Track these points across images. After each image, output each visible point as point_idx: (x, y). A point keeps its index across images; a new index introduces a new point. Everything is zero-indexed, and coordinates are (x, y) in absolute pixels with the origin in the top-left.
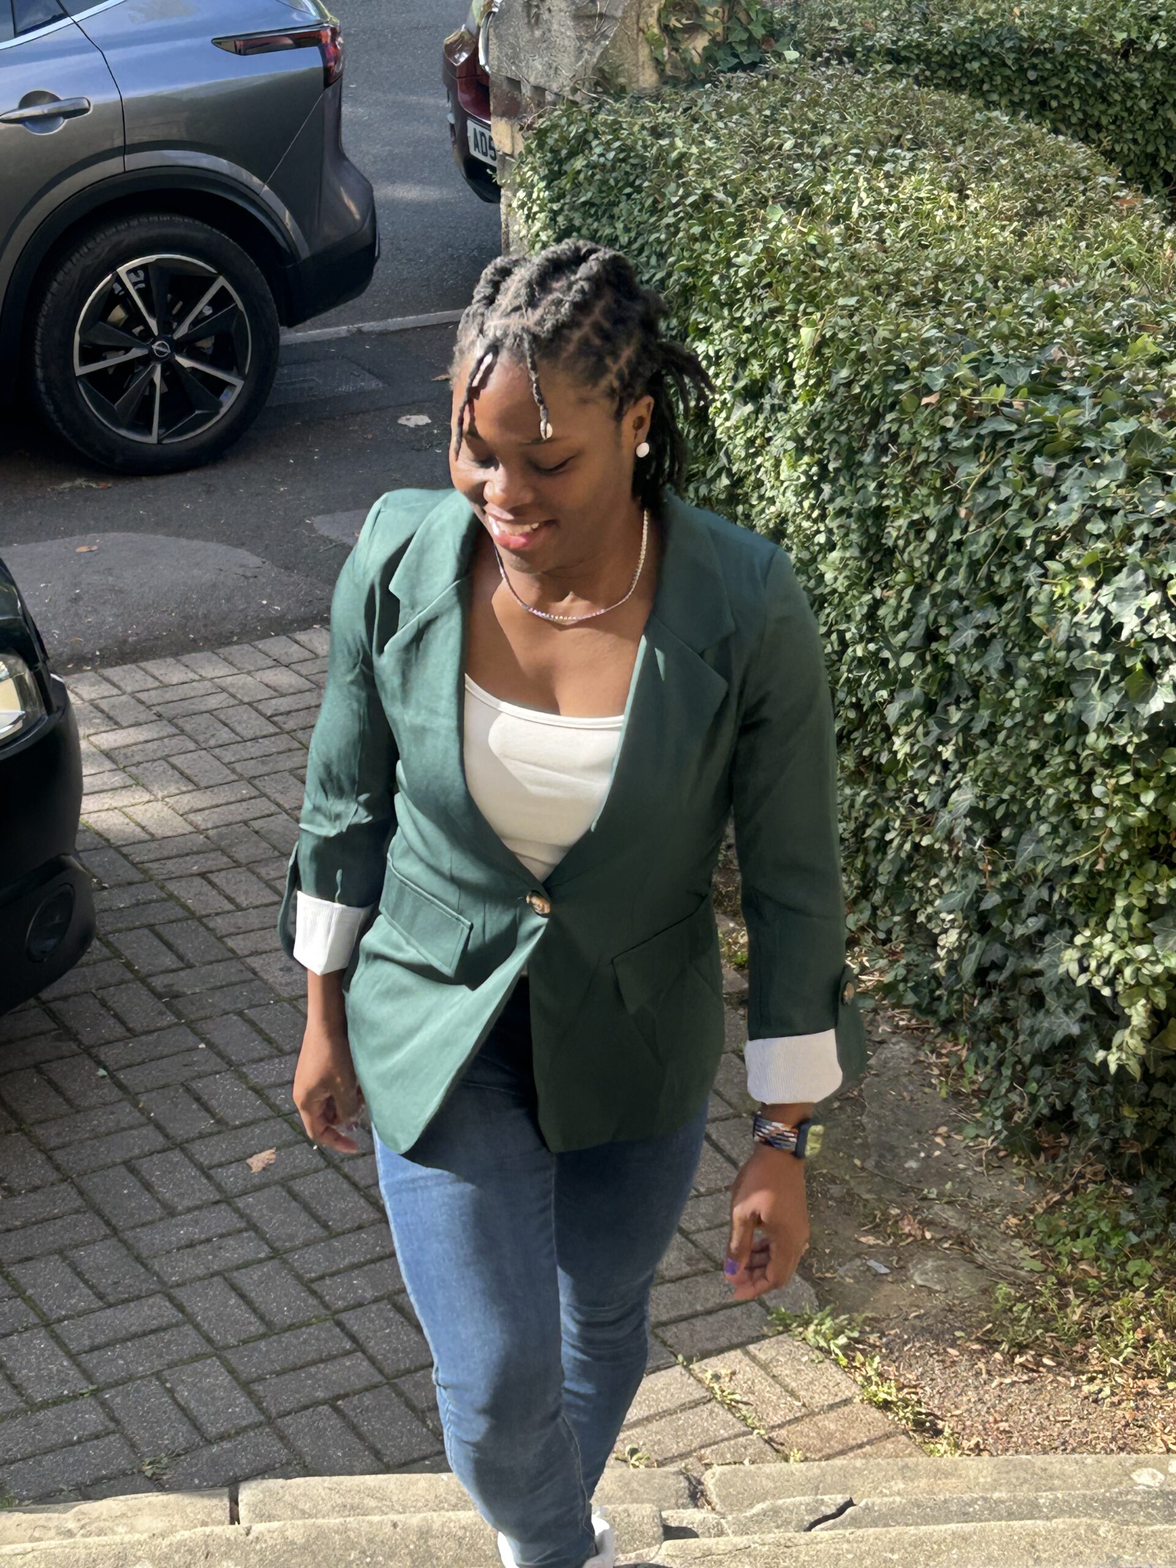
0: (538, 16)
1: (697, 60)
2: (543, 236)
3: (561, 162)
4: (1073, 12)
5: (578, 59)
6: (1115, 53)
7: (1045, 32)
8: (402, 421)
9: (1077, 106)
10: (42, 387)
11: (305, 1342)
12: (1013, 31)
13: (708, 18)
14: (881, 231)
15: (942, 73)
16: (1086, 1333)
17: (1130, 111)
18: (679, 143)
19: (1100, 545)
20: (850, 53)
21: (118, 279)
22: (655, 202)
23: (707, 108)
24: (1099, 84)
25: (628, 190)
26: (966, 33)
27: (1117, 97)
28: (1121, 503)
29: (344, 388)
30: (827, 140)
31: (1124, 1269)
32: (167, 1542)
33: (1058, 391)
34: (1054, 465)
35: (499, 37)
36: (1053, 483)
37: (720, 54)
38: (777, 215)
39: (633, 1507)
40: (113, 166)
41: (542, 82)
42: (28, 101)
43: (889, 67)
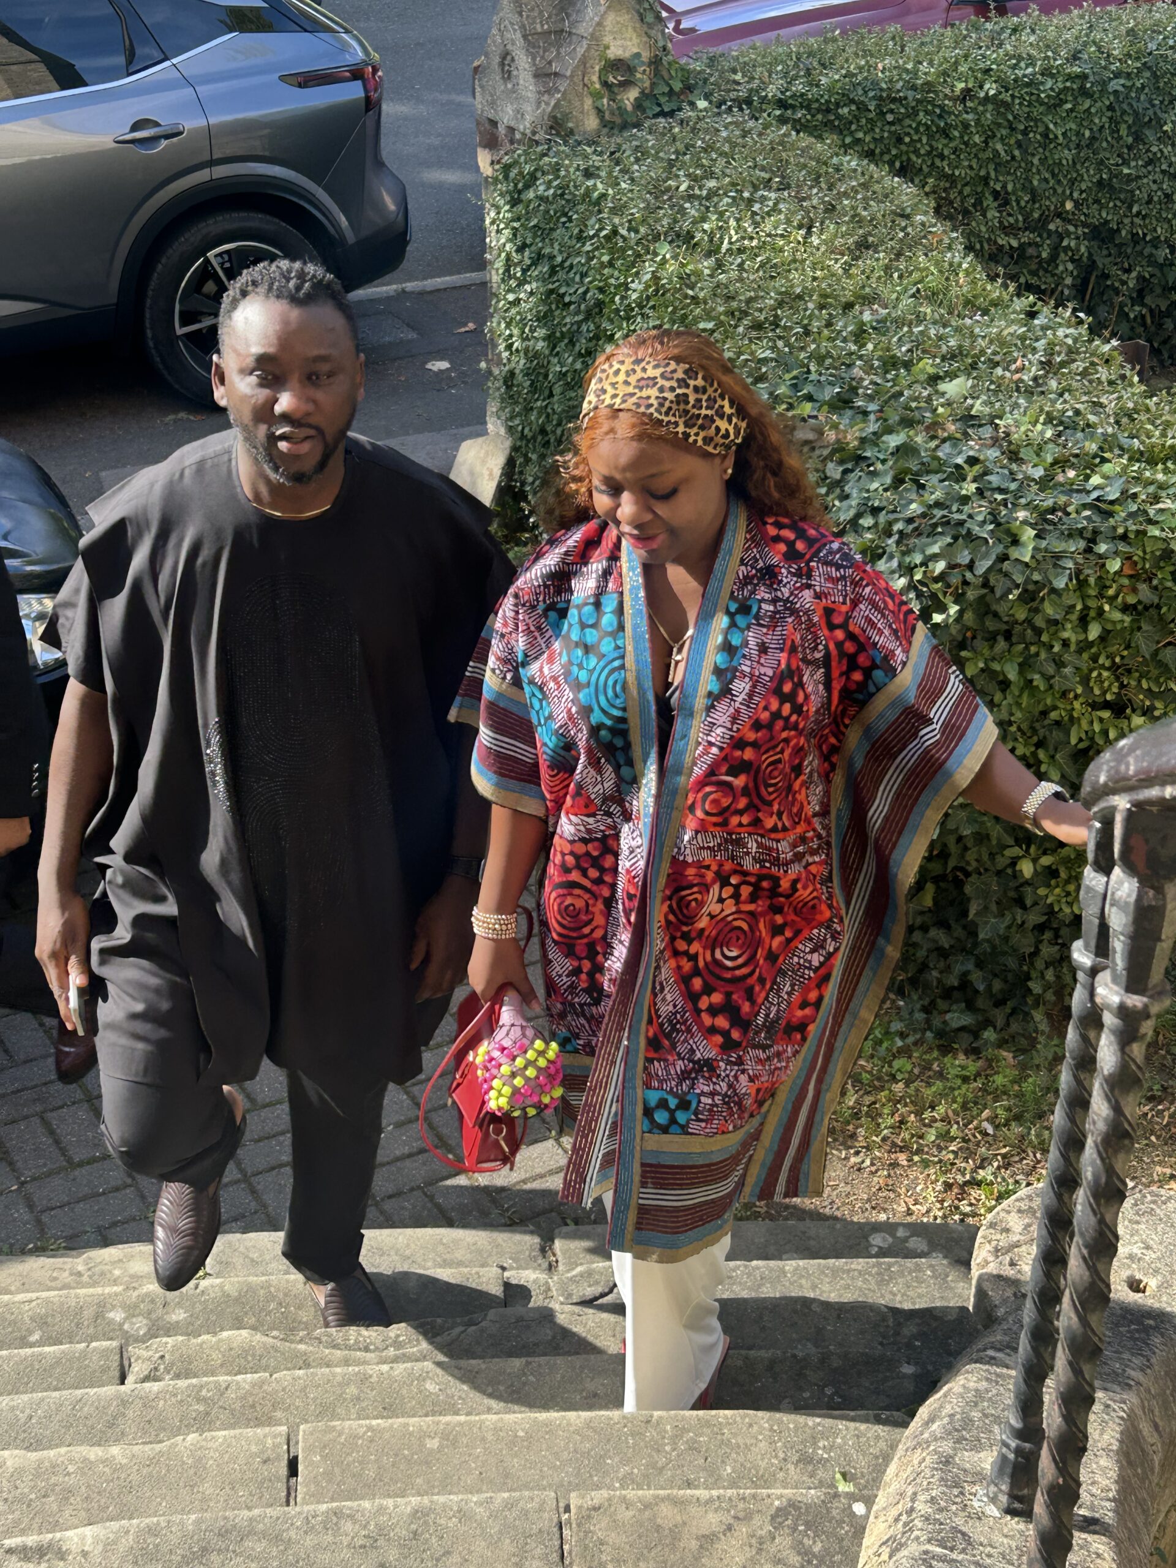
0: (509, 72)
1: (629, 108)
2: (508, 247)
3: (520, 192)
4: (924, 67)
5: (538, 108)
6: (954, 99)
7: (901, 83)
8: (429, 366)
9: (924, 140)
10: (151, 344)
11: (278, 1116)
12: (875, 83)
13: (638, 76)
14: (743, 262)
15: (820, 117)
16: (856, 1116)
17: (966, 144)
18: (600, 186)
19: (869, 536)
20: (749, 102)
21: (207, 261)
22: (581, 231)
23: (628, 153)
24: (942, 124)
25: (563, 219)
26: (839, 85)
27: (956, 134)
28: (884, 504)
29: (387, 339)
30: (712, 184)
31: (890, 1066)
32: (136, 1294)
33: (852, 408)
34: (841, 469)
35: (482, 87)
36: (839, 483)
37: (647, 104)
38: (665, 250)
39: (482, 1271)
40: (203, 175)
41: (512, 124)
42: (135, 127)
43: (778, 113)
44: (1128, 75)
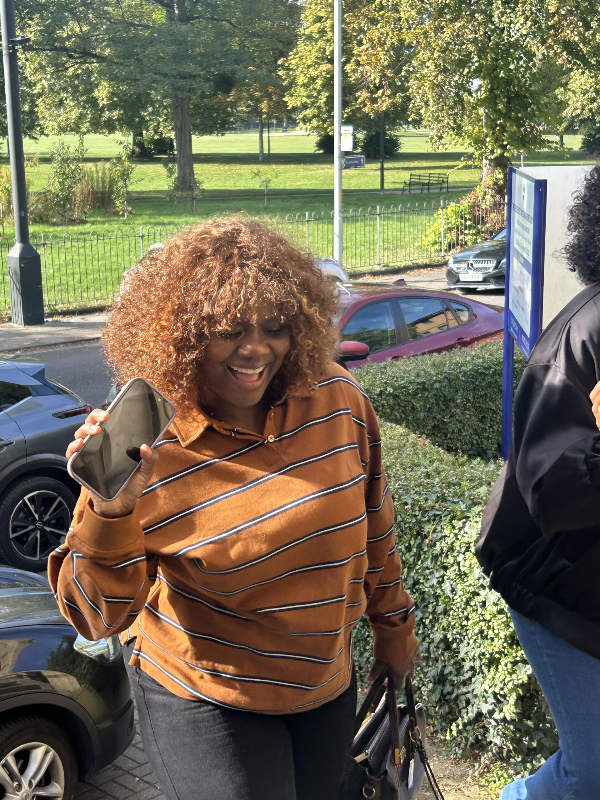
21: (24, 501)
44: (440, 382)
